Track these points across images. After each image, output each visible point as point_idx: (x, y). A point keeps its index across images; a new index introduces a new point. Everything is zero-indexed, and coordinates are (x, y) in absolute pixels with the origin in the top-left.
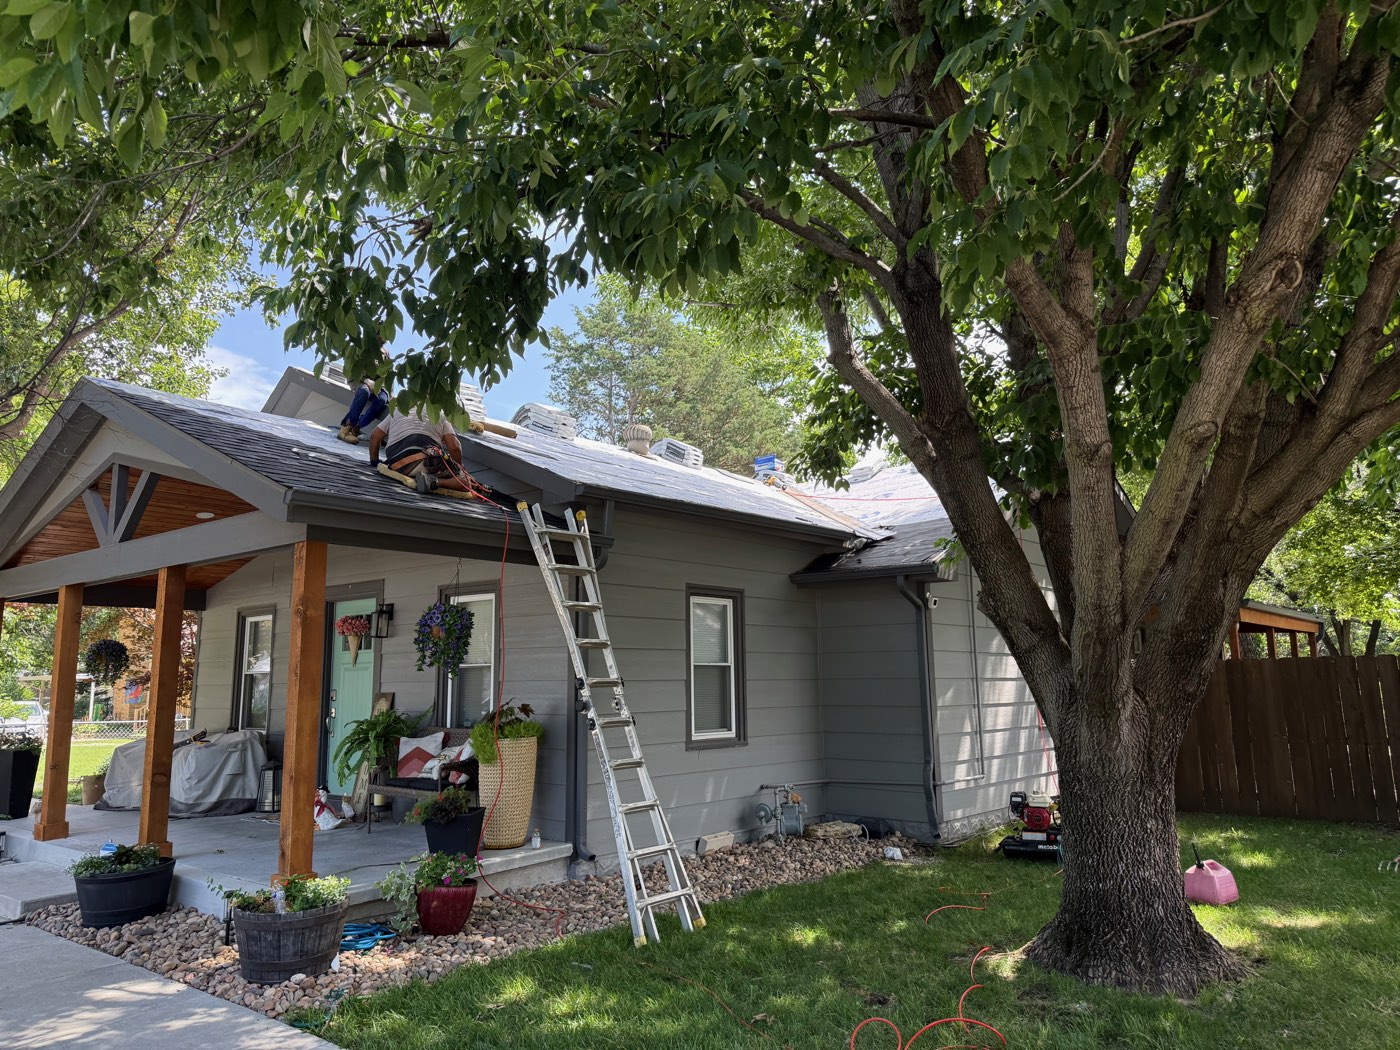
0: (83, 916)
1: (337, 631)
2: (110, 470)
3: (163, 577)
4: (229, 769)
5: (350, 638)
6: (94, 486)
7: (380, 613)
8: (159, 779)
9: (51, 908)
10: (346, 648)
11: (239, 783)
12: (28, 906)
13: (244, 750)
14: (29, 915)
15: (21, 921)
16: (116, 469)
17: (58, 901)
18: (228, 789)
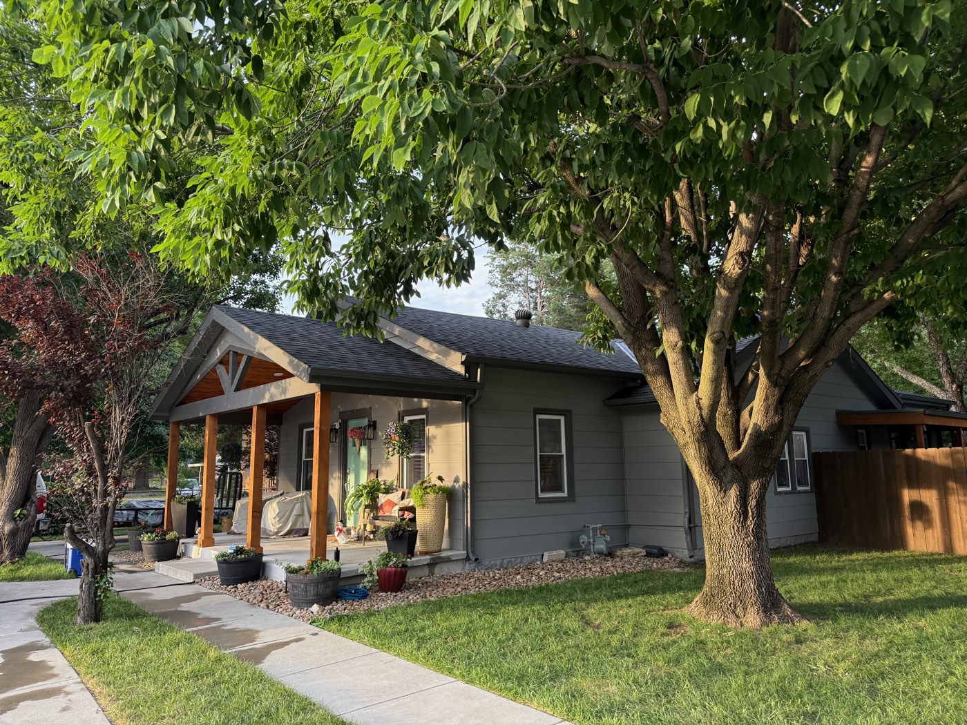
0: (222, 580)
1: (349, 435)
2: (228, 353)
3: (255, 409)
4: (295, 512)
5: (356, 440)
6: (221, 362)
7: (369, 426)
8: (255, 514)
9: (207, 577)
10: (354, 445)
11: (301, 519)
12: (196, 576)
13: (302, 502)
14: (197, 580)
15: (194, 582)
16: (231, 353)
17: (210, 574)
18: (295, 523)
